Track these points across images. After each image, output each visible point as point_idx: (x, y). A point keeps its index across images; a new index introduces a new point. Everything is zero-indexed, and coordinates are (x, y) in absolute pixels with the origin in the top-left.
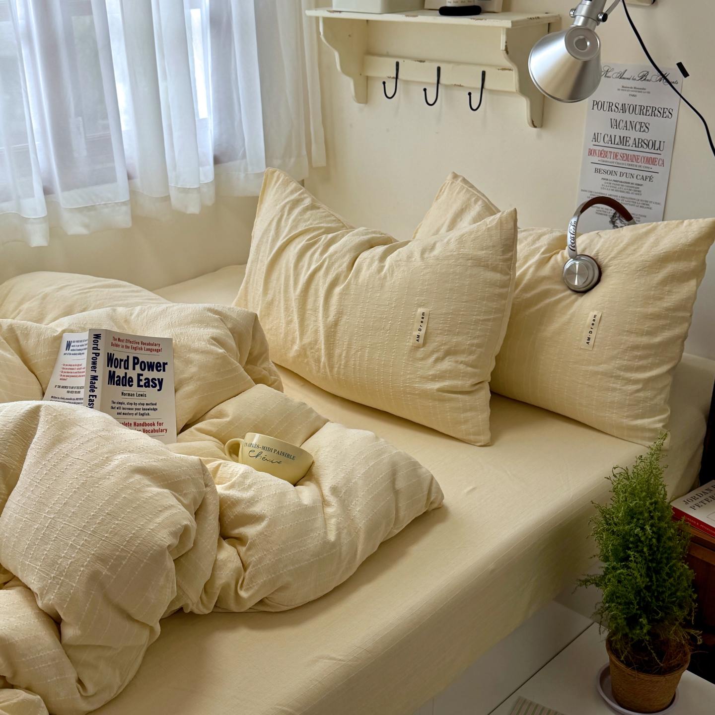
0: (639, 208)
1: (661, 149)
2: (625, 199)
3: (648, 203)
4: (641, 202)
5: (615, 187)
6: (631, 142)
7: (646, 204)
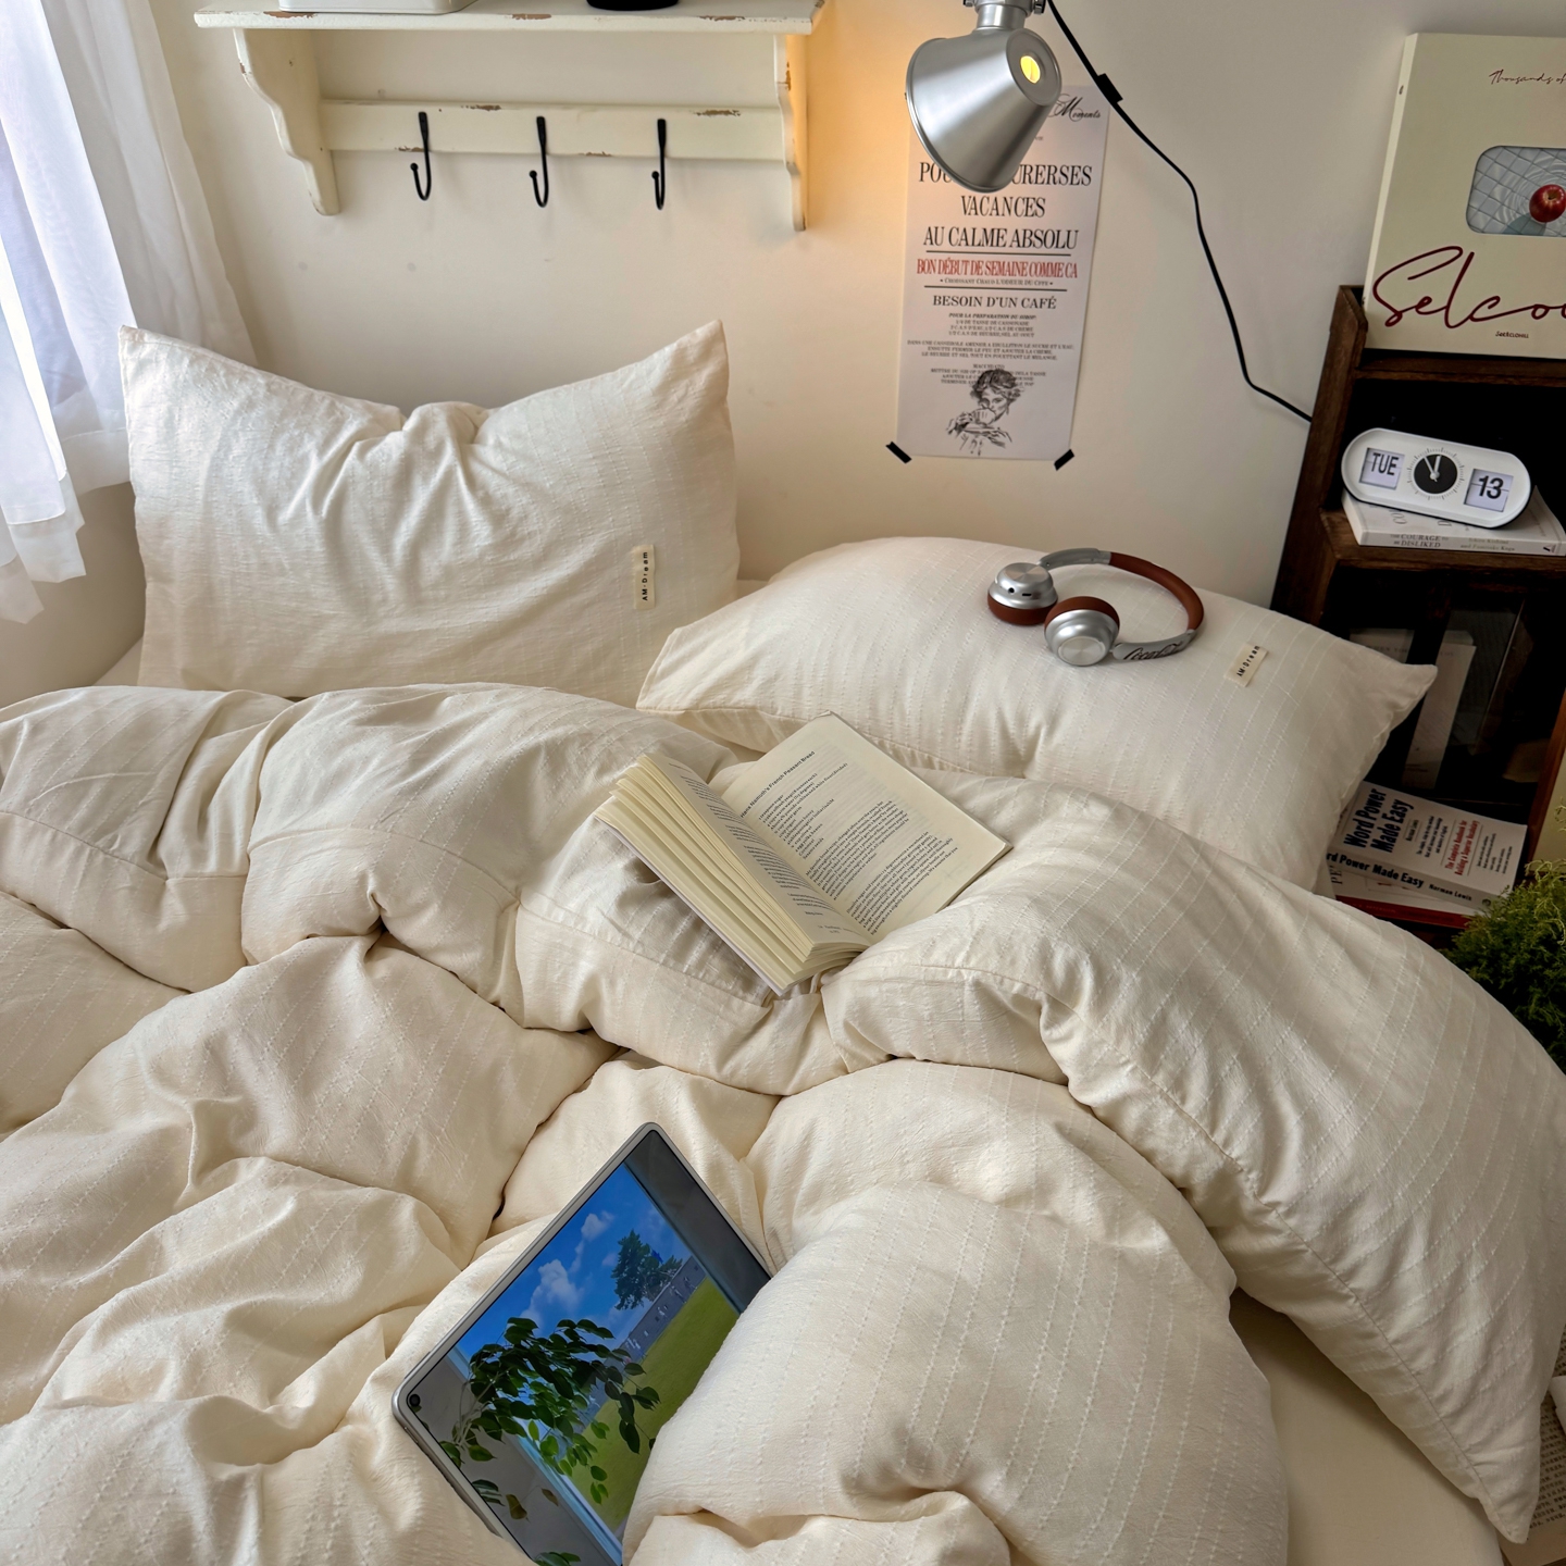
0: (1031, 360)
1: (1071, 245)
2: (1001, 348)
3: (1049, 349)
4: (1033, 349)
5: (979, 328)
6: (1009, 237)
7: (1045, 351)
